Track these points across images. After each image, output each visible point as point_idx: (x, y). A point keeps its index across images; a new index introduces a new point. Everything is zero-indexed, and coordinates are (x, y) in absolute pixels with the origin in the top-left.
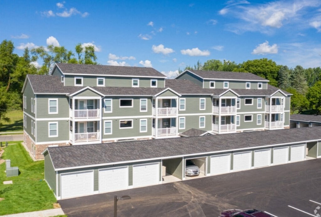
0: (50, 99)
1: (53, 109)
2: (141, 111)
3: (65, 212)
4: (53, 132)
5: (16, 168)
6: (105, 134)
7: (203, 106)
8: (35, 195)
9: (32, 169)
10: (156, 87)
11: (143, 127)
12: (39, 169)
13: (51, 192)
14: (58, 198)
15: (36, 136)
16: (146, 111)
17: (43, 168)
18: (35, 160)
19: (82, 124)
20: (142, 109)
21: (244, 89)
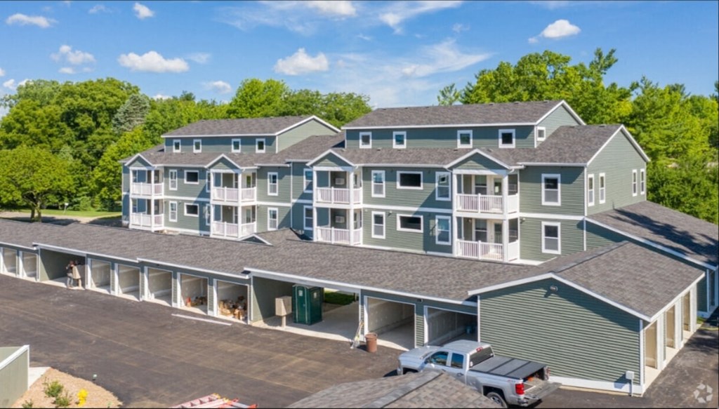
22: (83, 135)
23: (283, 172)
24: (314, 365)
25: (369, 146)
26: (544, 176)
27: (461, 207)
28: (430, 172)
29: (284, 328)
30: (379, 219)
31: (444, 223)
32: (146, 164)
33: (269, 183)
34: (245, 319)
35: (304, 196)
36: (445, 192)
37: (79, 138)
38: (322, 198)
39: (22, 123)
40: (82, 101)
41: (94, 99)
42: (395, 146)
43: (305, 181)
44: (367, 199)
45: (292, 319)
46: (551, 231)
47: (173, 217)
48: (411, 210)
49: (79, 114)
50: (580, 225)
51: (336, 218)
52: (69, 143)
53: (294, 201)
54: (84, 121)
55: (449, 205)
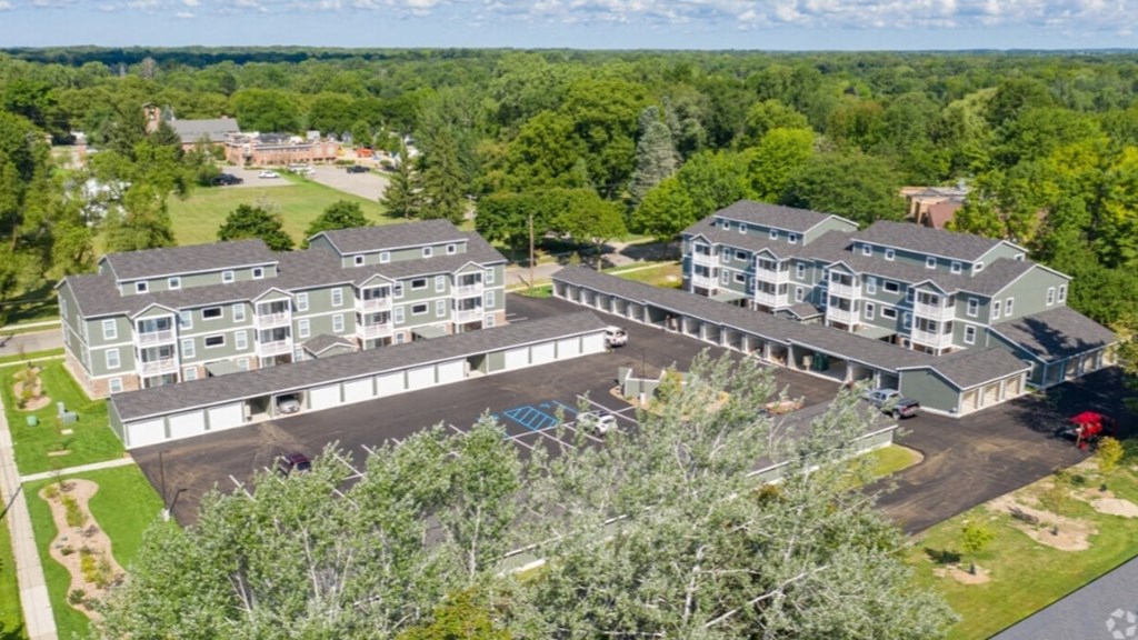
0: (104, 321)
1: (110, 333)
2: (235, 321)
3: (135, 460)
4: (113, 362)
5: (73, 414)
6: (185, 357)
7: (337, 300)
8: (101, 445)
9: (91, 411)
10: (262, 277)
11: (241, 343)
12: (101, 412)
13: (119, 442)
14: (128, 448)
15: (90, 368)
16: (243, 320)
17: (106, 410)
18: (93, 399)
19: (152, 350)
20: (238, 318)
21: (419, 257)
22: (595, 148)
23: (809, 265)
24: (822, 393)
25: (869, 255)
26: (970, 299)
27: (919, 310)
28: (904, 287)
29: (808, 372)
30: (870, 308)
31: (910, 316)
32: (705, 241)
33: (798, 270)
34: (787, 364)
35: (821, 283)
36: (911, 298)
37: (592, 150)
38: (835, 289)
39: (541, 137)
40: (594, 113)
41: (606, 111)
42: (887, 258)
43: (823, 274)
44: (864, 294)
45: (813, 368)
46: (970, 331)
47: (725, 281)
48: (890, 305)
49: (592, 125)
50: (986, 330)
51: (843, 304)
52: (583, 156)
53: (815, 285)
54: (598, 134)
55: (912, 306)
